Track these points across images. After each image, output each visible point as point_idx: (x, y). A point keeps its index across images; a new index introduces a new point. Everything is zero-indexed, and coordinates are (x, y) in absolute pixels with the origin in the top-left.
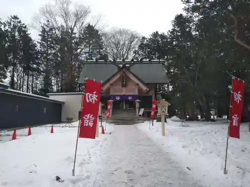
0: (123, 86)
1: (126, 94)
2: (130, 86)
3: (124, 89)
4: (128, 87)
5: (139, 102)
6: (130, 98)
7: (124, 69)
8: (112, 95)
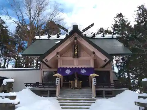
0: (74, 57)
1: (77, 67)
2: (84, 57)
3: (75, 60)
4: (82, 58)
5: (96, 77)
6: (83, 72)
7: (76, 34)
8: (60, 68)
